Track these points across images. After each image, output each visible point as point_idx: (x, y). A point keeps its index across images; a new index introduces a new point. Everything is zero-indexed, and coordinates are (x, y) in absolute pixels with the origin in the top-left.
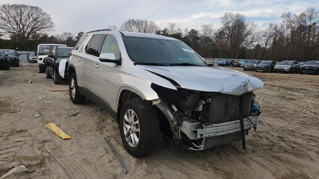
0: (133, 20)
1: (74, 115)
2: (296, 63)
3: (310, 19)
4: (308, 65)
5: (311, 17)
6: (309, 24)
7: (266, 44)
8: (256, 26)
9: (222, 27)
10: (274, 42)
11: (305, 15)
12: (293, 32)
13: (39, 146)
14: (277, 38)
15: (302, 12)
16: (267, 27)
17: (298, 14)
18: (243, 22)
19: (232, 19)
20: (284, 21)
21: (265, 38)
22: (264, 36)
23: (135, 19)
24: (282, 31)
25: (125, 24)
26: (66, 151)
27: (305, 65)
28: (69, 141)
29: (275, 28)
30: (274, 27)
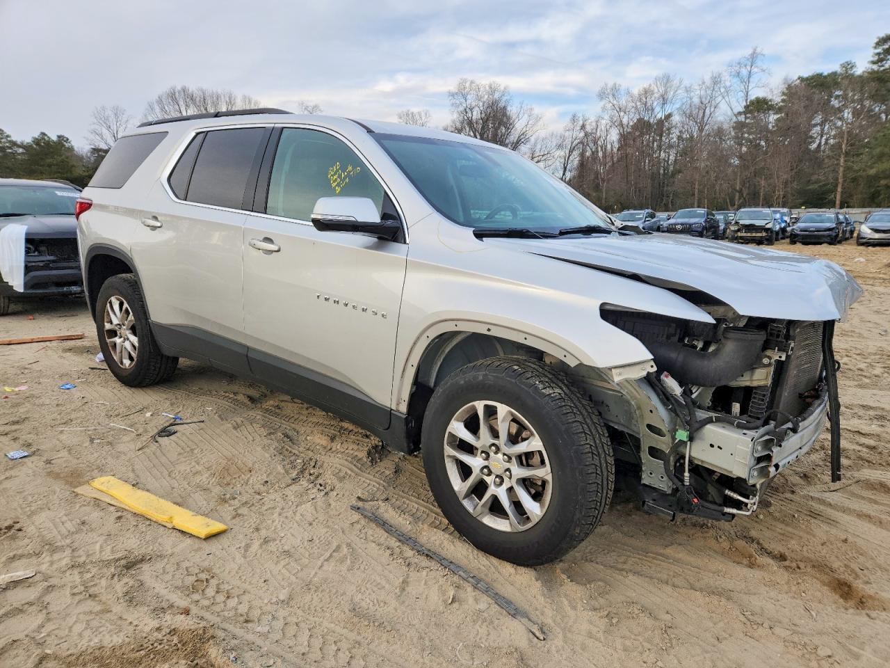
0: (184, 90)
1: (165, 432)
2: (652, 216)
3: (664, 104)
4: (680, 221)
5: (664, 100)
6: (659, 116)
7: (565, 168)
8: (538, 119)
9: (454, 122)
10: (582, 165)
11: (653, 94)
12: (624, 138)
13: (120, 587)
14: (588, 154)
15: (646, 85)
16: (566, 122)
17: (636, 92)
18: (505, 108)
19: (479, 98)
20: (604, 109)
21: (561, 153)
22: (560, 146)
23: (193, 88)
24: (598, 134)
25: (160, 101)
26: (246, 586)
27: (672, 221)
28: (224, 541)
29: (583, 127)
30: (581, 123)
